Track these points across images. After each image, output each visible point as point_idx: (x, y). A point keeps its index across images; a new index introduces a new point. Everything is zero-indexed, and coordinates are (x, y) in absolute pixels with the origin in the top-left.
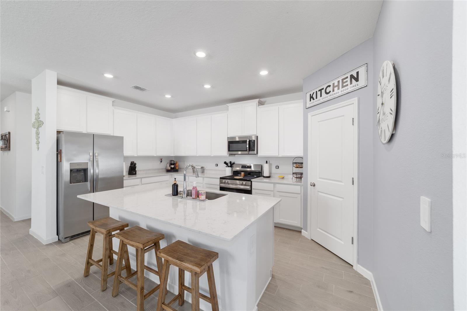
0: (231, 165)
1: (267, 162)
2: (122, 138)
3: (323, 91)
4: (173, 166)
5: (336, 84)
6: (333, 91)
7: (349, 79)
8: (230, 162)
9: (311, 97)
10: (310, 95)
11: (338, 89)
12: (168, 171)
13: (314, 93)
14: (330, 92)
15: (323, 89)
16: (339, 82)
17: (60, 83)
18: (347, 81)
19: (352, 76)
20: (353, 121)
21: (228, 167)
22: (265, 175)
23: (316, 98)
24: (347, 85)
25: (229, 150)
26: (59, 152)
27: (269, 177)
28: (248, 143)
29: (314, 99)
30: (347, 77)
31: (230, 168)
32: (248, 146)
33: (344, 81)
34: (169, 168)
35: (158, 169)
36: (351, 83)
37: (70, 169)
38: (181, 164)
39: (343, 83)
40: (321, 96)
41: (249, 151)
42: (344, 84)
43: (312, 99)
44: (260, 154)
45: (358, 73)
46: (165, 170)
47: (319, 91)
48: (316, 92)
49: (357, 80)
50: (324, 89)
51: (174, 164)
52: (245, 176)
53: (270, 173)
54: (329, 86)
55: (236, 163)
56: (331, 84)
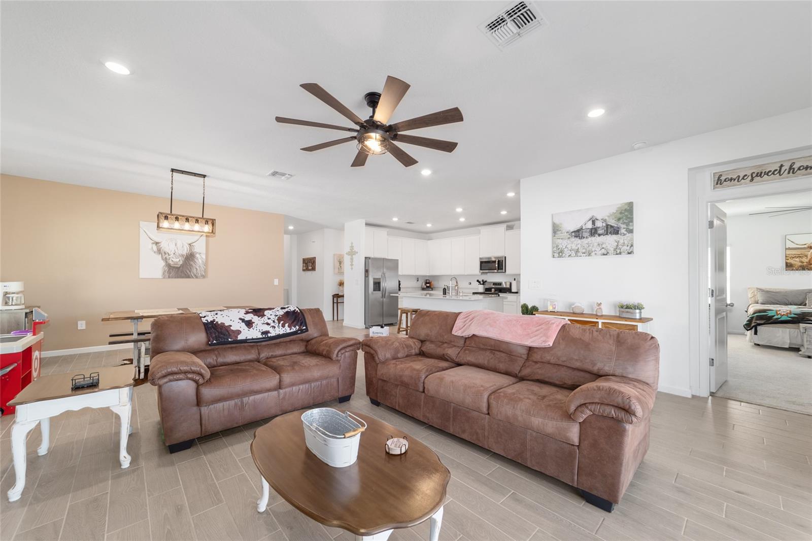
0: (484, 283)
1: (515, 280)
2: (398, 260)
4: (428, 285)
8: (483, 281)
12: (423, 289)
17: (367, 224)
21: (481, 284)
22: (513, 291)
25: (481, 269)
26: (367, 271)
27: (517, 293)
28: (497, 262)
31: (482, 285)
32: (497, 266)
34: (425, 287)
35: (415, 288)
37: (374, 282)
38: (434, 283)
41: (498, 269)
44: (507, 272)
46: (420, 289)
51: (429, 283)
52: (495, 291)
53: (518, 290)
55: (488, 281)
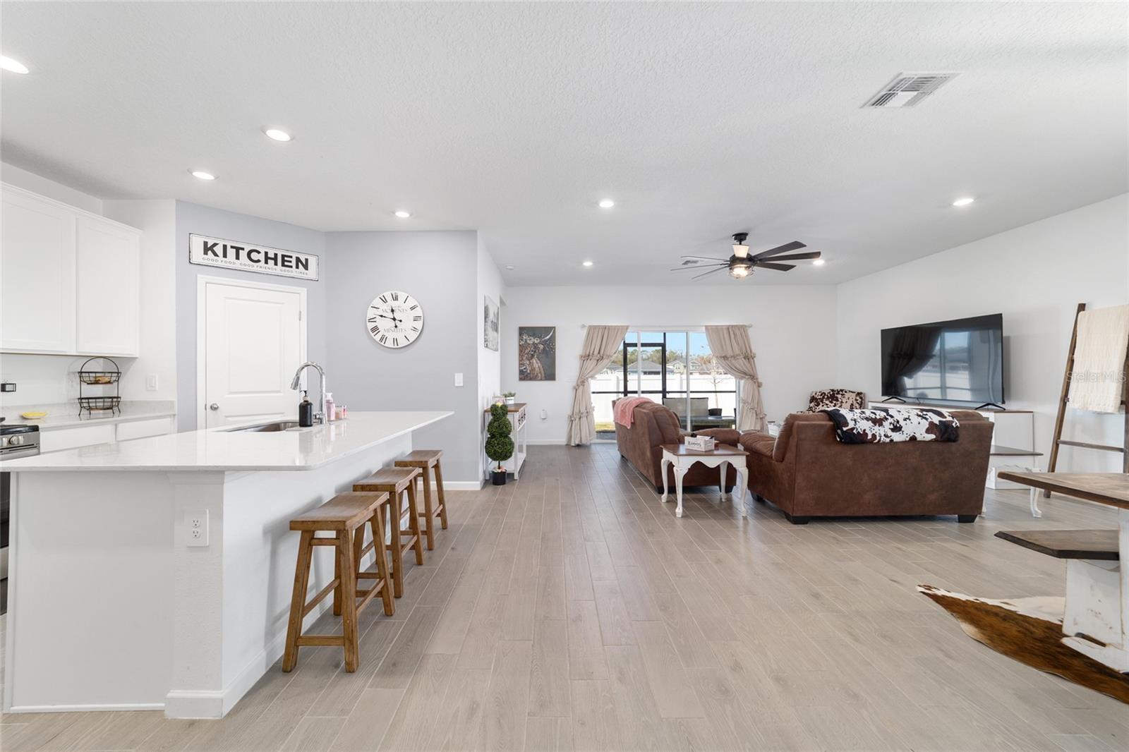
3: (243, 254)
5: (271, 255)
6: (266, 262)
7: (294, 260)
9: (207, 249)
10: (206, 243)
11: (276, 264)
13: (215, 245)
14: (259, 261)
15: (243, 249)
16: (276, 255)
18: (290, 262)
19: (298, 260)
20: (300, 315)
23: (225, 256)
24: (291, 267)
29: (216, 255)
30: (291, 257)
33: (286, 259)
36: (297, 267)
39: (283, 261)
40: (238, 258)
42: (286, 263)
43: (210, 252)
45: (307, 260)
47: (232, 247)
48: (225, 247)
49: (306, 267)
50: (247, 250)
54: (259, 252)
56: (262, 251)
